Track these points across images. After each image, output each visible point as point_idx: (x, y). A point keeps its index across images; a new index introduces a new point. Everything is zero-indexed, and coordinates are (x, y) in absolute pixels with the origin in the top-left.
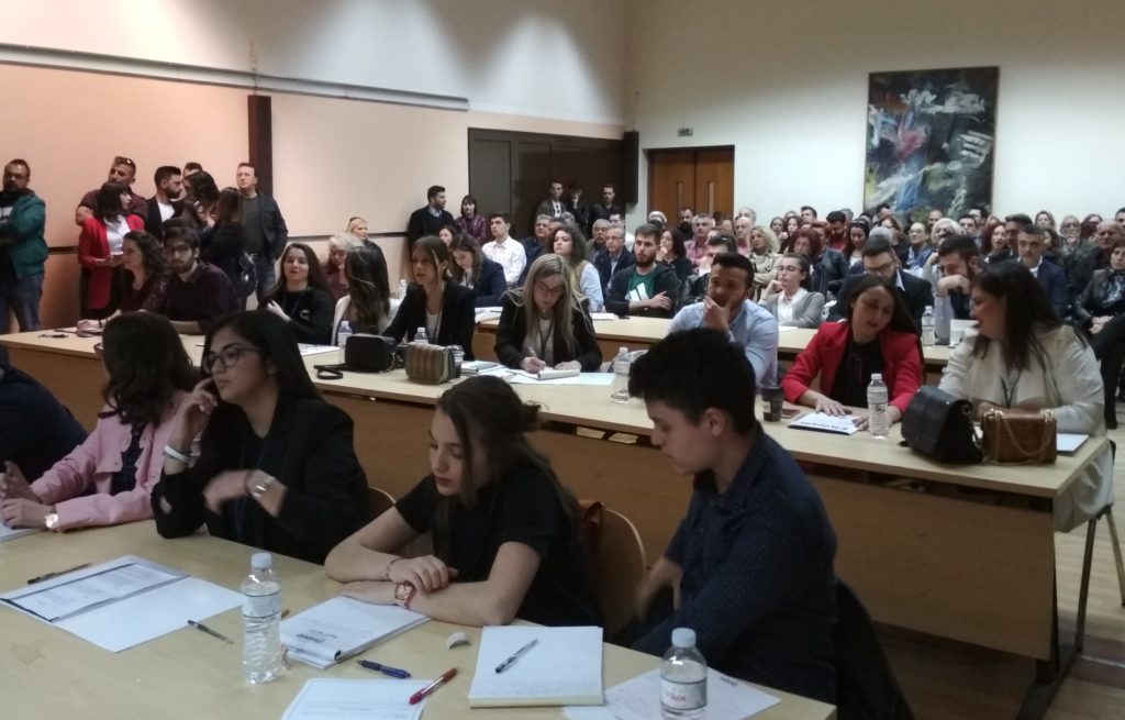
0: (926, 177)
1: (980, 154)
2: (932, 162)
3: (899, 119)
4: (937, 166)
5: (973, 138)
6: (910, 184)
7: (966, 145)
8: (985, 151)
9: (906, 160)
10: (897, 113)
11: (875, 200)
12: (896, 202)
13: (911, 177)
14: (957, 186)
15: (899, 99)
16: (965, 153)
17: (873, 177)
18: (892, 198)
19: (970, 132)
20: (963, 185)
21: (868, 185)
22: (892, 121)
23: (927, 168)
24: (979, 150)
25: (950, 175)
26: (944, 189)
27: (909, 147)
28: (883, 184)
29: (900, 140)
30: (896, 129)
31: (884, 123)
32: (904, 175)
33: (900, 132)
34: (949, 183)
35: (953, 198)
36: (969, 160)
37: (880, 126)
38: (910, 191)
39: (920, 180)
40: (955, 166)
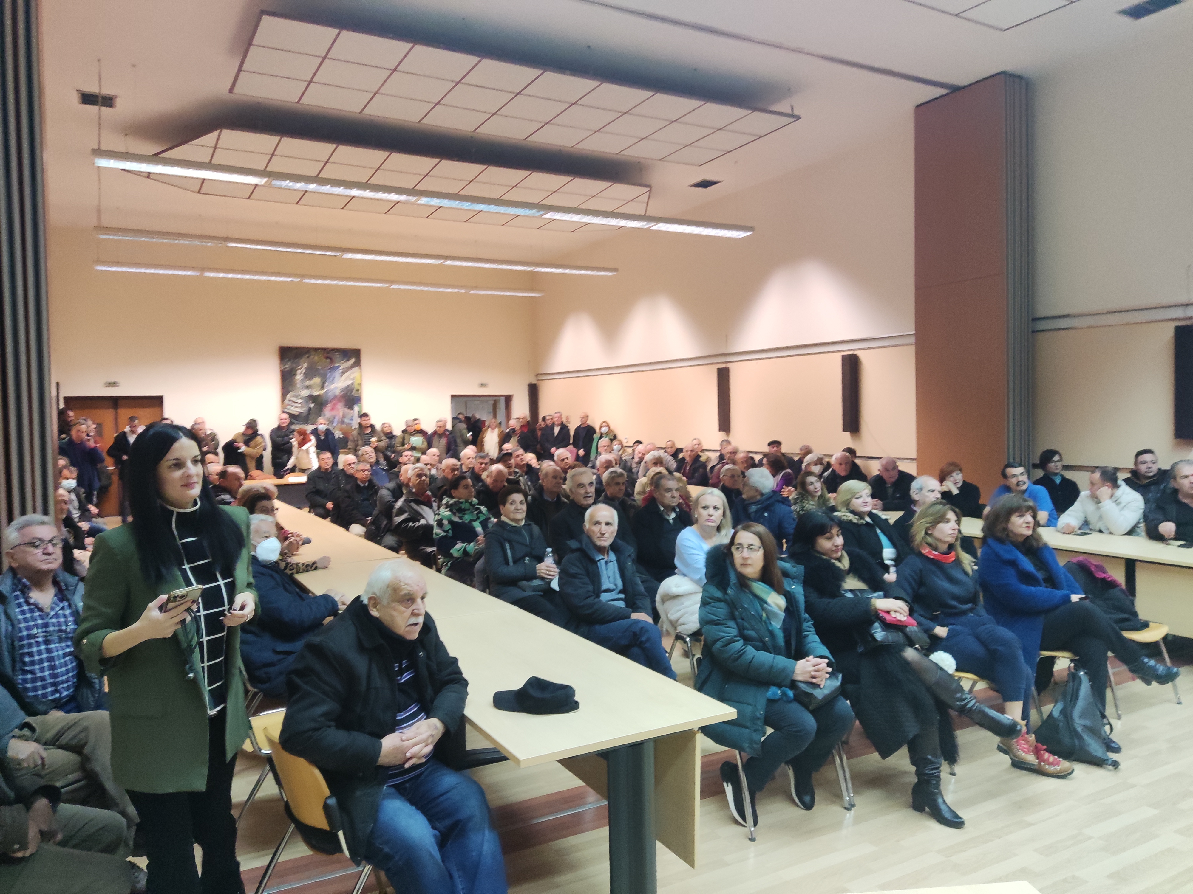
0: (323, 387)
1: (290, 400)
2: (319, 396)
3: (343, 422)
4: (316, 393)
5: (296, 410)
6: (332, 382)
7: (299, 405)
8: (286, 402)
9: (335, 397)
10: (344, 426)
11: (353, 373)
12: (341, 371)
13: (332, 386)
14: (303, 381)
15: (343, 434)
16: (300, 401)
17: (356, 387)
18: (343, 373)
19: (297, 414)
20: (298, 381)
21: (359, 382)
22: (347, 420)
23: (322, 392)
24: (290, 403)
25: (308, 387)
26: (311, 379)
27: (335, 405)
28: (349, 382)
29: (341, 410)
30: (344, 417)
31: (351, 420)
32: (336, 388)
33: (341, 414)
34: (308, 383)
35: (304, 373)
36: (296, 396)
38: (332, 378)
39: (326, 384)
40: (305, 393)
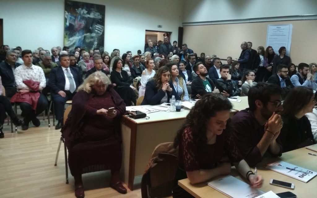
0: (85, 37)
3: (76, 17)
4: (88, 34)
5: (98, 26)
6: (80, 39)
7: (97, 28)
8: (102, 31)
9: (78, 31)
10: (75, 15)
11: (68, 44)
13: (80, 37)
14: (94, 41)
15: (76, 11)
16: (96, 31)
17: (67, 36)
18: (74, 44)
19: (98, 24)
20: (96, 41)
21: (65, 39)
22: (73, 18)
23: (85, 35)
24: (100, 30)
25: (92, 37)
26: (91, 42)
27: (79, 27)
28: (71, 39)
29: (76, 24)
30: (75, 20)
31: (71, 18)
32: (78, 36)
33: (76, 22)
34: (92, 40)
35: (93, 44)
36: (98, 33)
37: (69, 19)
38: (80, 42)
39: (83, 38)
40: (94, 35)
